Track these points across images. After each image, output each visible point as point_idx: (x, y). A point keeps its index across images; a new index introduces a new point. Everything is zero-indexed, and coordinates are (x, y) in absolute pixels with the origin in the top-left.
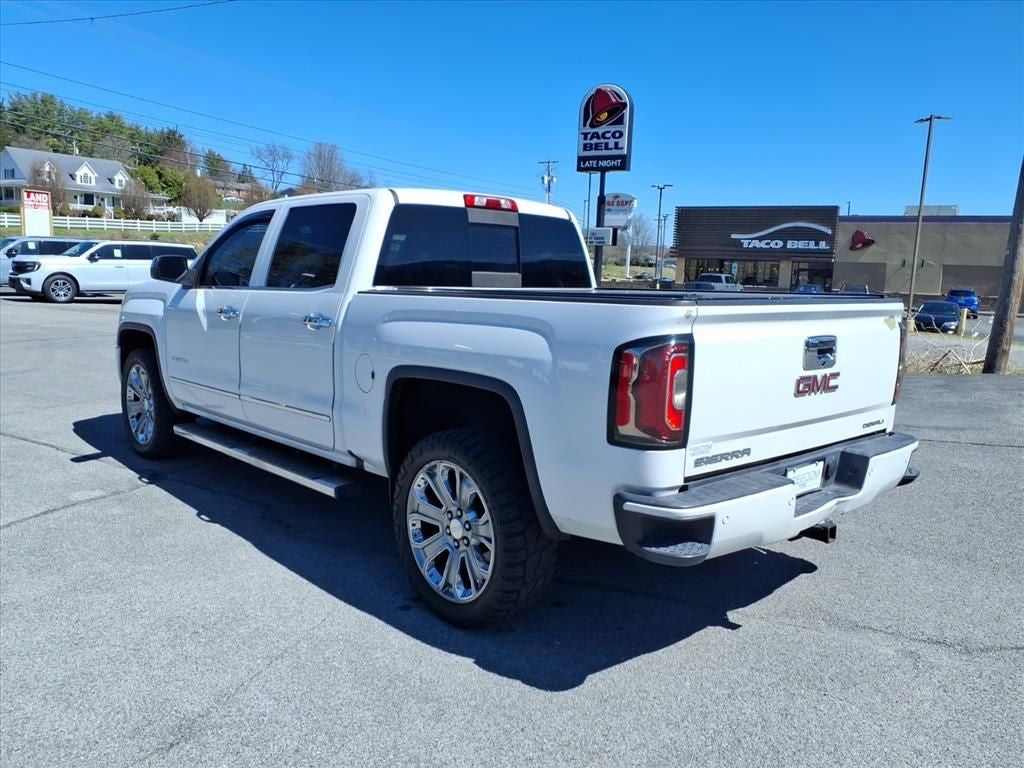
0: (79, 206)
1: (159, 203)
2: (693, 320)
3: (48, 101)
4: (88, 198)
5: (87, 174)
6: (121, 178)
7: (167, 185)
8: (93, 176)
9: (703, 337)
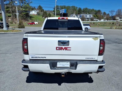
0: (87, 20)
1: (95, 19)
2: (28, 36)
3: (86, 8)
4: (88, 19)
5: (88, 16)
6: (92, 16)
7: (97, 17)
8: (89, 16)
9: (29, 39)
